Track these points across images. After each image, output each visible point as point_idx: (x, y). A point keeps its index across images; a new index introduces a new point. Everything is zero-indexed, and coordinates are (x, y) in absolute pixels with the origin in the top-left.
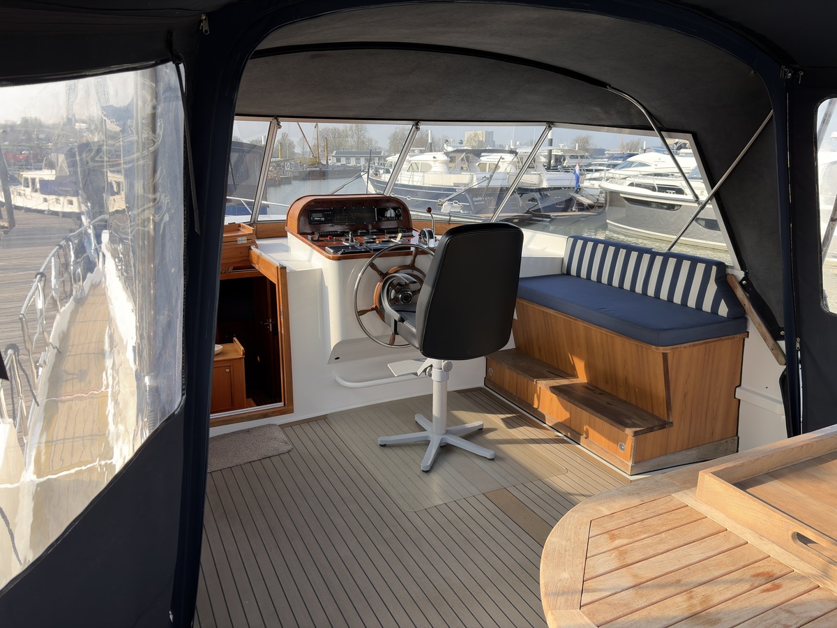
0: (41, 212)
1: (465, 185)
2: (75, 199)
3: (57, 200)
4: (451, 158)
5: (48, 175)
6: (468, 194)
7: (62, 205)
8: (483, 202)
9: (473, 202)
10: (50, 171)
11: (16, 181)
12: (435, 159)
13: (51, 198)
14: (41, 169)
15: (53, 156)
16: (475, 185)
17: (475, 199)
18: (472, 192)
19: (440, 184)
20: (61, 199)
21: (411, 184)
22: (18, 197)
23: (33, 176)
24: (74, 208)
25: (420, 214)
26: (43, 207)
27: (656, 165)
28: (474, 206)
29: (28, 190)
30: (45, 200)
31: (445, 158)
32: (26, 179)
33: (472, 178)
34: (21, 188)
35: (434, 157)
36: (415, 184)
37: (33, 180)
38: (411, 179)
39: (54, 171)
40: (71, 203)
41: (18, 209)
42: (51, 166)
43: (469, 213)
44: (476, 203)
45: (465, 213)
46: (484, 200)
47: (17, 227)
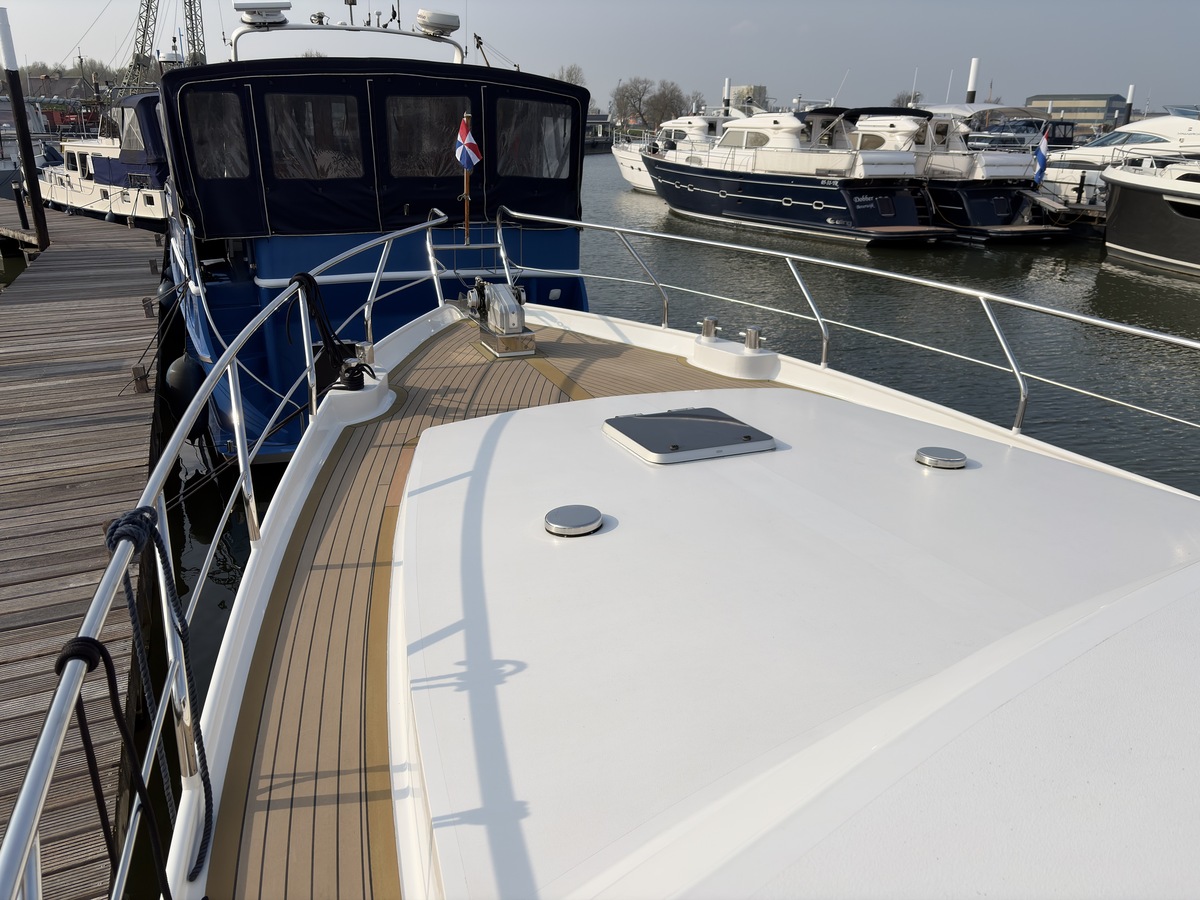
0: (99, 215)
1: (839, 173)
2: (156, 194)
3: (124, 194)
4: (807, 123)
5: (108, 148)
6: (845, 190)
7: (132, 203)
8: (872, 206)
9: (854, 204)
10: (110, 140)
11: (54, 158)
12: (776, 125)
13: (114, 190)
14: (96, 137)
15: (114, 113)
16: (859, 173)
17: (857, 199)
18: (852, 186)
19: (789, 170)
20: (133, 192)
21: (728, 168)
22: (59, 187)
23: (83, 150)
24: (156, 212)
25: (744, 223)
26: (101, 206)
27: (1181, 140)
28: (855, 209)
29: (76, 176)
30: (105, 195)
31: (797, 124)
32: (71, 156)
33: (855, 160)
34: (62, 170)
35: (776, 122)
36: (736, 169)
37: (83, 157)
38: (730, 161)
39: (117, 140)
40: (150, 200)
41: (59, 210)
42: (112, 131)
43: (845, 225)
44: (858, 207)
45: (837, 223)
46: (874, 201)
47: (53, 247)
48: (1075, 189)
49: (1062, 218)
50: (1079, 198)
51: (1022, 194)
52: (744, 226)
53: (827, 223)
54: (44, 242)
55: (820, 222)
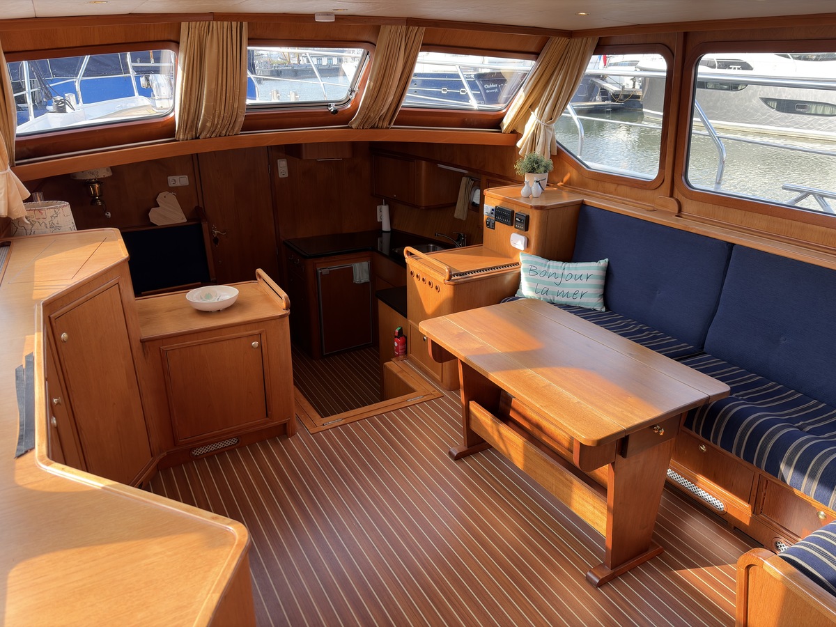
1: (474, 69)
6: (479, 80)
8: (496, 90)
9: (485, 90)
16: (487, 69)
17: (487, 86)
18: (483, 78)
28: (486, 93)
44: (487, 91)
46: (498, 87)
48: (632, 79)
49: (621, 97)
50: (634, 84)
51: (594, 82)
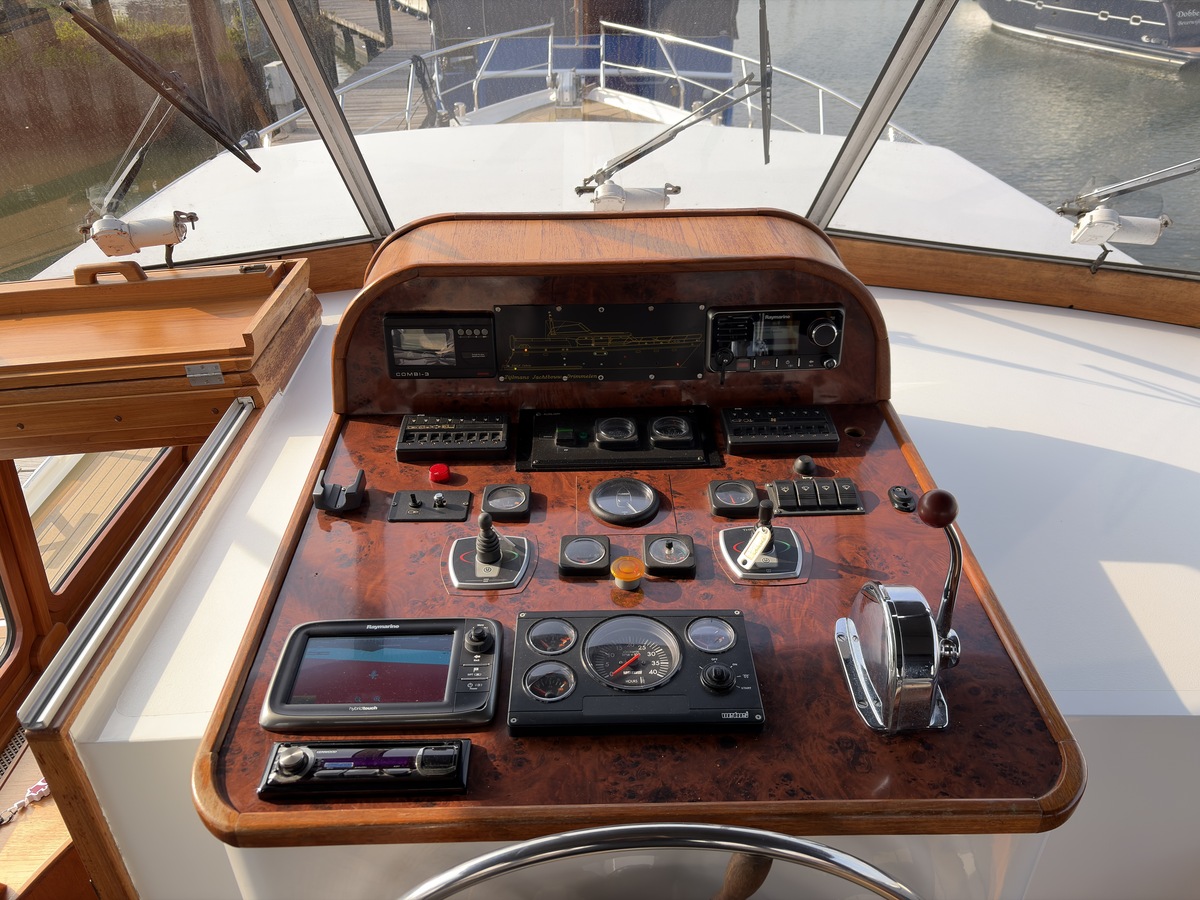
9: (1175, 20)
25: (1056, 39)
28: (1176, 26)
43: (1160, 44)
44: (1180, 23)
45: (1152, 41)
47: (395, 46)
52: (1056, 42)
53: (1141, 41)
54: (389, 42)
55: (1134, 40)
